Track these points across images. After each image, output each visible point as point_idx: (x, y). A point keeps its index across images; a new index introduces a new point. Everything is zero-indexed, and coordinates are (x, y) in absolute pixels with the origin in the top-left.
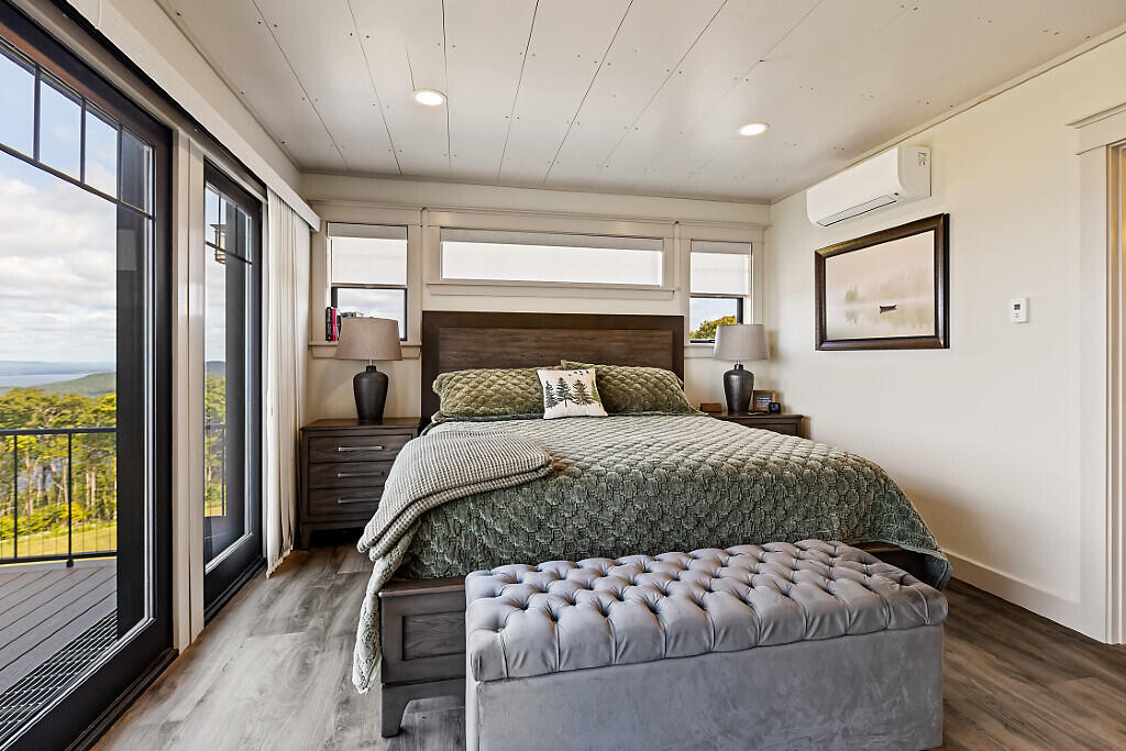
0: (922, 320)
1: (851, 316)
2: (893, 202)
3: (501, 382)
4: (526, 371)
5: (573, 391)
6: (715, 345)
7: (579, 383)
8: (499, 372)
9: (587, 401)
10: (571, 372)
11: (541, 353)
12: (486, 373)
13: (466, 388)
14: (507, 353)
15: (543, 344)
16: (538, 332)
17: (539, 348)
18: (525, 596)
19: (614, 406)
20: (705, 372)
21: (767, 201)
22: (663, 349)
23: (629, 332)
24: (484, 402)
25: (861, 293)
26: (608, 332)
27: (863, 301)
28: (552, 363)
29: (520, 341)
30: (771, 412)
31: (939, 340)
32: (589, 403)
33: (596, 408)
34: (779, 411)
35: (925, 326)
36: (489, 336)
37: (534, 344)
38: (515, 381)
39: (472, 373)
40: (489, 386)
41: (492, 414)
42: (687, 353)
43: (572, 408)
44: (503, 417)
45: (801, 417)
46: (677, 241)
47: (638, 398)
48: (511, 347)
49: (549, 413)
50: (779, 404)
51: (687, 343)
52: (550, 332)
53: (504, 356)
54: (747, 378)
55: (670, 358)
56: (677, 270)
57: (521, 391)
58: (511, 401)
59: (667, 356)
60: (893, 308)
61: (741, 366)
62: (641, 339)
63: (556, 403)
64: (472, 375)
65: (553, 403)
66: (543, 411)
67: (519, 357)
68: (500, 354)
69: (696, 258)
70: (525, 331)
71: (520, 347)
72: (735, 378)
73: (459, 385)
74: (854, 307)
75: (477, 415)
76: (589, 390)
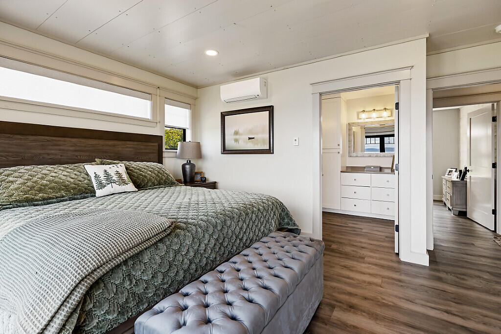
0: (264, 143)
1: (236, 140)
2: (256, 98)
3: (54, 174)
4: (72, 166)
5: (115, 178)
6: (178, 151)
7: (117, 173)
8: (49, 167)
9: (125, 183)
10: (111, 166)
11: (77, 154)
12: (37, 168)
13: (20, 181)
14: (48, 154)
15: (78, 148)
16: (74, 140)
17: (75, 151)
18: (204, 314)
19: (140, 184)
20: (172, 164)
21: (196, 87)
22: (153, 153)
23: (136, 143)
24: (40, 190)
25: (241, 131)
26: (124, 142)
27: (242, 135)
28: (91, 161)
29: (60, 145)
30: (202, 181)
31: (270, 151)
32: (127, 184)
33: (131, 187)
34: (205, 181)
35: (265, 145)
36: (30, 140)
37: (71, 148)
38: (66, 173)
39: (22, 169)
40: (42, 178)
41: (50, 198)
42: (165, 155)
43: (117, 188)
44: (60, 199)
45: (216, 182)
46: (158, 96)
47: (150, 179)
48: (51, 149)
49: (99, 193)
50: (205, 178)
51: (164, 150)
52: (83, 140)
53: (46, 156)
54: (193, 166)
55: (157, 157)
56: (158, 112)
57: (72, 180)
58: (67, 188)
59: (155, 156)
60: (253, 138)
61: (190, 161)
62: (142, 147)
63: (105, 186)
64: (22, 171)
65: (101, 186)
66: (95, 192)
67: (60, 157)
68: (40, 154)
69: (168, 108)
70: (63, 139)
71: (60, 150)
72: (187, 166)
73: (11, 179)
74: (237, 137)
75: (37, 200)
76: (125, 176)
